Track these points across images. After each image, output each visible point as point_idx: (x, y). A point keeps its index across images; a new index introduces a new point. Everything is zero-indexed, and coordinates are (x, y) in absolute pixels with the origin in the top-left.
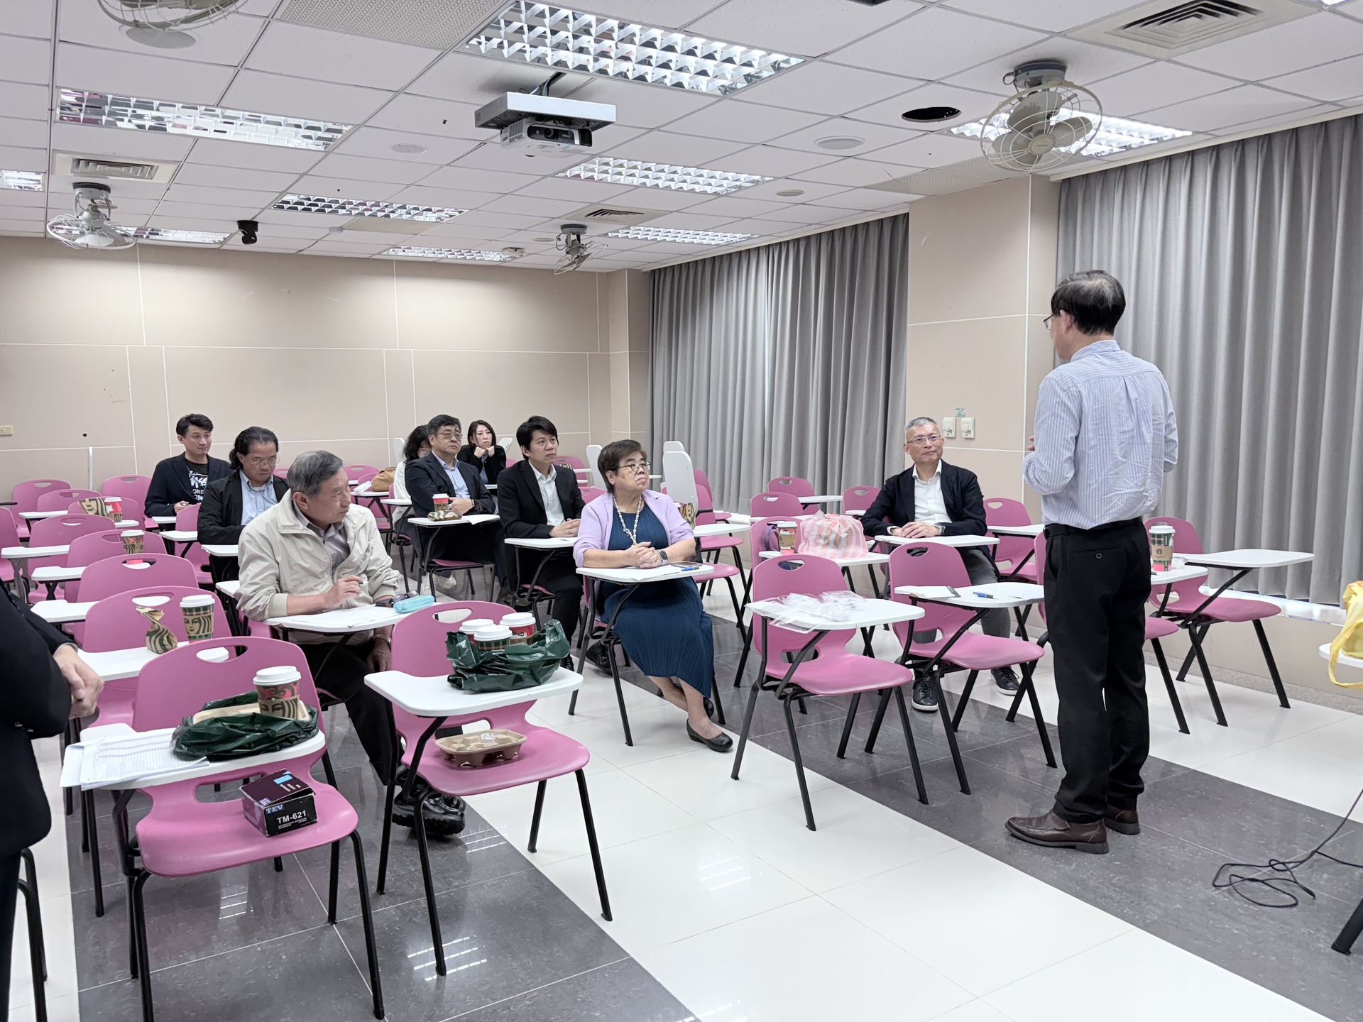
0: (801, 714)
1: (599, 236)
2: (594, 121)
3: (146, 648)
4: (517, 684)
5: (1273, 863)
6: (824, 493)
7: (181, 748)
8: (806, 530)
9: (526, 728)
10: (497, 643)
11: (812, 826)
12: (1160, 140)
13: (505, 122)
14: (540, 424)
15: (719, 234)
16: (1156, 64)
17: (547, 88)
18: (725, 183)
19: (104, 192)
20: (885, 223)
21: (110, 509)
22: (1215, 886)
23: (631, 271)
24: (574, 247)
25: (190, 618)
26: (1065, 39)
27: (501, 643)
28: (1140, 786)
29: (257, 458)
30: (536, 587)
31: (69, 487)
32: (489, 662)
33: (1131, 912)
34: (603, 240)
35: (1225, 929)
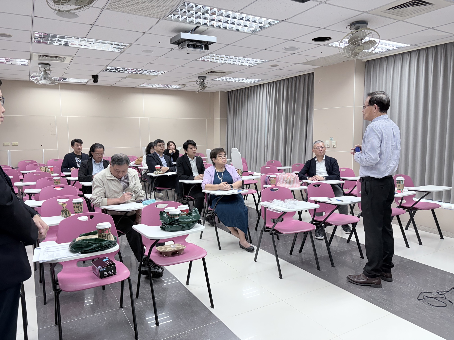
0: (277, 240)
1: (211, 80)
2: (209, 42)
3: (61, 216)
4: (183, 229)
5: (438, 292)
6: (285, 166)
7: (72, 249)
8: (279, 178)
9: (186, 243)
10: (176, 215)
11: (281, 277)
12: (399, 48)
13: (180, 42)
14: (191, 142)
15: (250, 79)
16: (398, 22)
17: (194, 31)
18: (253, 62)
19: (48, 66)
20: (306, 76)
21: (50, 170)
22: (418, 299)
23: (221, 92)
24: (202, 84)
25: (75, 206)
26: (367, 14)
27: (178, 215)
28: (392, 265)
29: (97, 153)
30: (189, 197)
31: (36, 163)
32: (174, 221)
33: (389, 308)
34: (212, 81)
35: (422, 314)
